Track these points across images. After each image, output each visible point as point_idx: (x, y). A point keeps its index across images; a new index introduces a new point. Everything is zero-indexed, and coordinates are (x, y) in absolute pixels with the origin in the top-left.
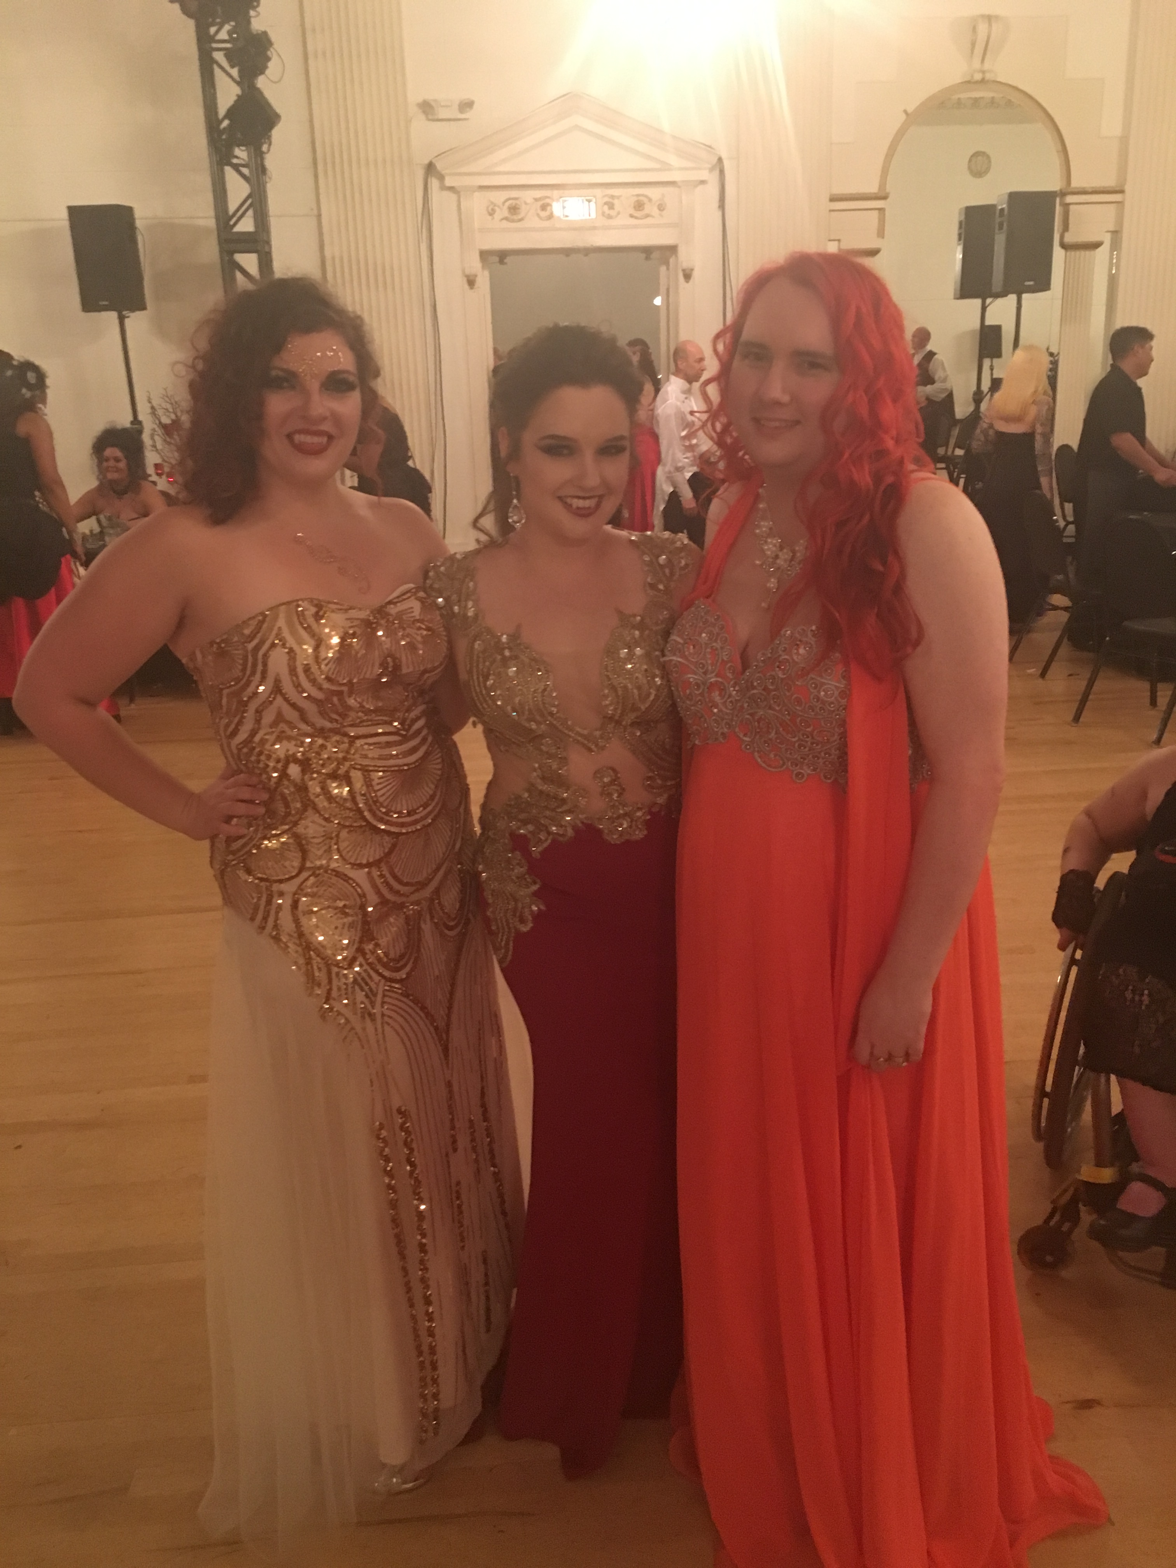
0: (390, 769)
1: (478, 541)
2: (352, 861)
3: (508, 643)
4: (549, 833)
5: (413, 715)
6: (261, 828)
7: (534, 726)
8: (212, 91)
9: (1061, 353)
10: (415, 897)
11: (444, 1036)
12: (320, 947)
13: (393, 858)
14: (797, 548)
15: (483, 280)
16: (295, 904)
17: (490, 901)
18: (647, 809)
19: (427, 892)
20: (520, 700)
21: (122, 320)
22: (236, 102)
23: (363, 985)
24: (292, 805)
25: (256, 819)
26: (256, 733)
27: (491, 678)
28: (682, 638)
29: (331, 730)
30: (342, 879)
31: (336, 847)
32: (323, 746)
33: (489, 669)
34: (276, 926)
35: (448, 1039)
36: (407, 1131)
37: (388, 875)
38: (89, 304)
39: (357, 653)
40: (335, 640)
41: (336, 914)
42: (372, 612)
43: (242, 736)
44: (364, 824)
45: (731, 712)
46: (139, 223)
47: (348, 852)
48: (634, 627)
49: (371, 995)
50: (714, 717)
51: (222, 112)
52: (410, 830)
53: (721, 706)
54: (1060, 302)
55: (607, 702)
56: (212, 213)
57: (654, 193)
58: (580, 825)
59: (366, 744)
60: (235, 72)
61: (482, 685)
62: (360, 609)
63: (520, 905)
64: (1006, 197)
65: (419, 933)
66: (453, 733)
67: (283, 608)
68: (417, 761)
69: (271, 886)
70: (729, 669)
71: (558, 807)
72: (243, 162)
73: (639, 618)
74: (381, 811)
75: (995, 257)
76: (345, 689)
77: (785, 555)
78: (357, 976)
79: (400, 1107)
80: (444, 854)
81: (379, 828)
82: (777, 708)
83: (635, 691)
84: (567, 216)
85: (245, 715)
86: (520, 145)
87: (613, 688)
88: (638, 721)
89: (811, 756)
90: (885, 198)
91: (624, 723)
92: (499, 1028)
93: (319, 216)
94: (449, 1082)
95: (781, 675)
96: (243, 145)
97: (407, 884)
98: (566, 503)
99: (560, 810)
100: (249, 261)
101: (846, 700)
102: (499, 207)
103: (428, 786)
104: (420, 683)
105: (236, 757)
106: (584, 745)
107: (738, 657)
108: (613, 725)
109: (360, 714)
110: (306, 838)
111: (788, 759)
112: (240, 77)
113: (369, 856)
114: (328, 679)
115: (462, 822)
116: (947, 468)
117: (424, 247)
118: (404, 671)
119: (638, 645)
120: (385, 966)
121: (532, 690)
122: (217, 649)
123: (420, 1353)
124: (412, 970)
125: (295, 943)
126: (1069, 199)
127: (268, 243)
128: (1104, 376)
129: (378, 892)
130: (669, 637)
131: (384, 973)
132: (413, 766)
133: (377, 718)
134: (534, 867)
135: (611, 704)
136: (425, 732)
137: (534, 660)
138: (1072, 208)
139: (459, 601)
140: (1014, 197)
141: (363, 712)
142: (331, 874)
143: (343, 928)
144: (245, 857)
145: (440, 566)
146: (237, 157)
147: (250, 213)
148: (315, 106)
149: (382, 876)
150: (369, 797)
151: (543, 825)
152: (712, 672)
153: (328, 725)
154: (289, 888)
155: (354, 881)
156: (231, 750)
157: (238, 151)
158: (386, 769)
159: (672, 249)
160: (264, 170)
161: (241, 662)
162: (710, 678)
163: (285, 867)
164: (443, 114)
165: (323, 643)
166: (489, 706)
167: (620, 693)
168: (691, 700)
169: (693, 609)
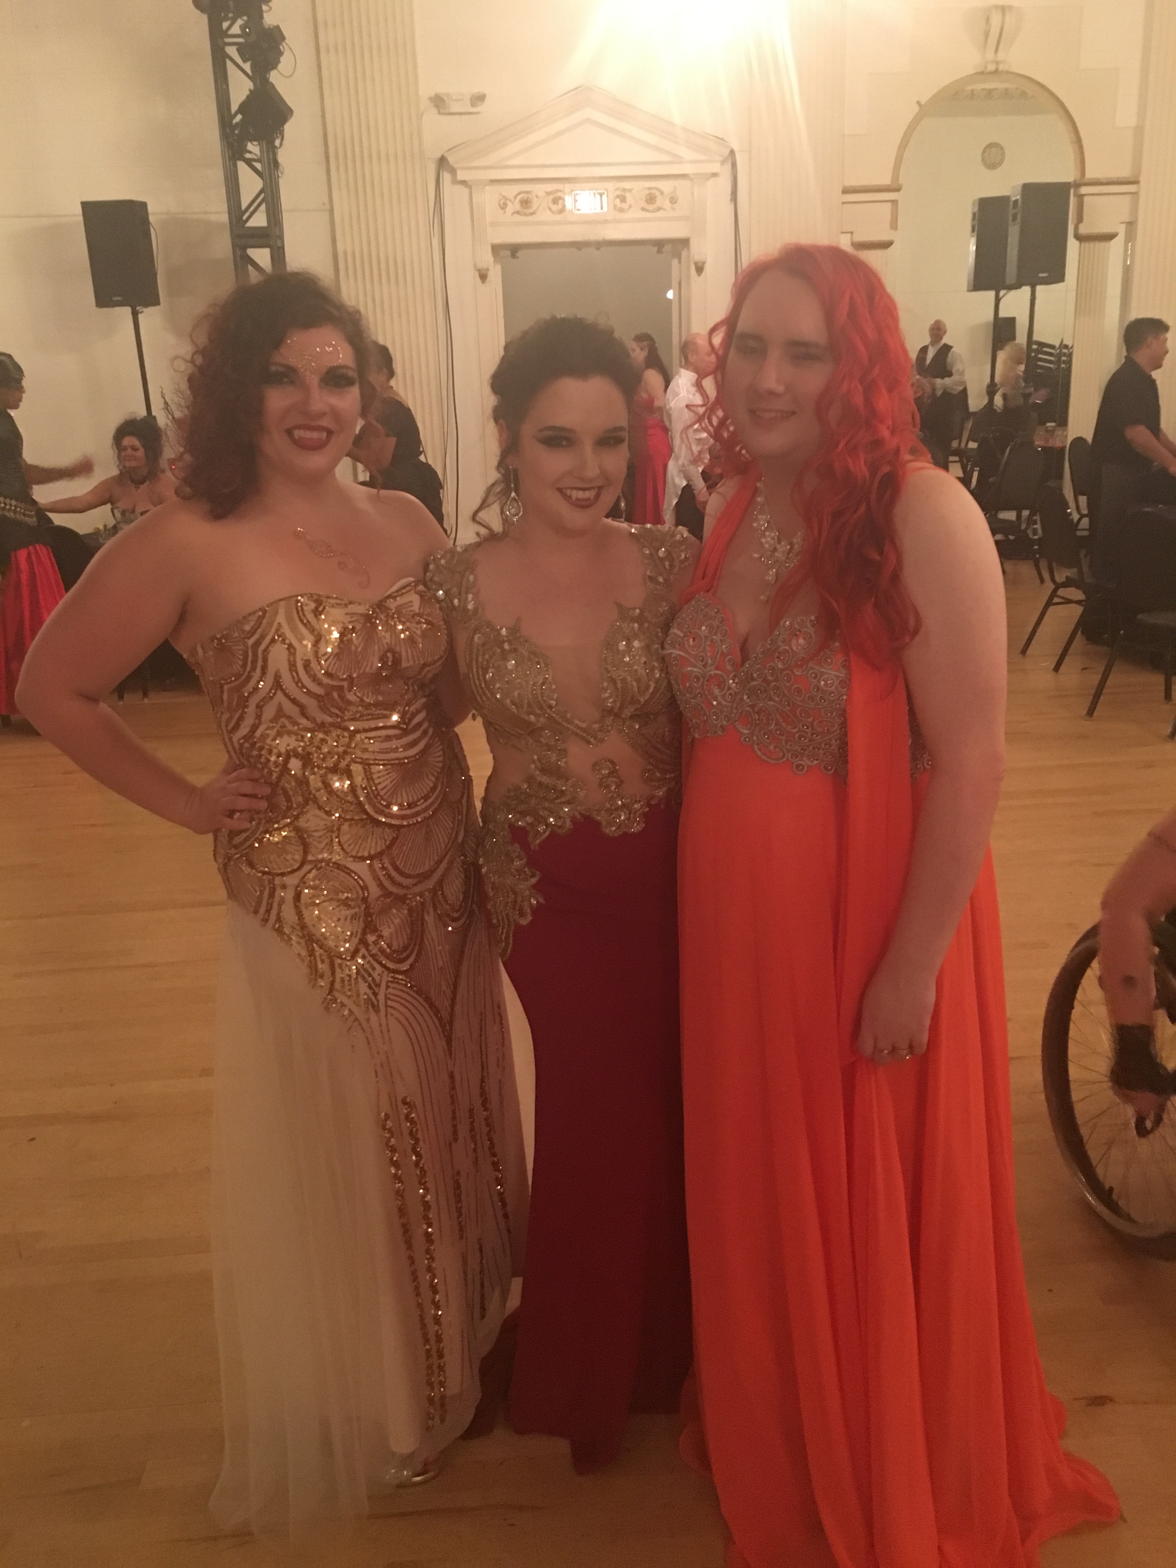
0: (391, 762)
1: (478, 534)
2: (354, 854)
3: (507, 637)
4: (548, 825)
5: (413, 708)
6: (263, 821)
7: (532, 718)
8: (224, 86)
9: (1075, 346)
10: (417, 889)
11: (448, 1028)
12: (322, 938)
13: (395, 851)
14: (795, 541)
15: (495, 274)
16: (298, 896)
17: (491, 894)
18: (645, 801)
19: (431, 883)
20: (519, 694)
21: (135, 315)
22: (248, 97)
23: (366, 976)
24: (293, 799)
25: (258, 813)
26: (257, 728)
27: (490, 670)
28: (682, 631)
29: (333, 725)
30: (344, 871)
31: (337, 840)
32: (323, 740)
33: (488, 661)
34: (279, 919)
35: (451, 1030)
36: (412, 1121)
37: (390, 868)
38: (103, 300)
39: (357, 648)
40: (336, 635)
41: (338, 906)
42: (371, 607)
43: (243, 731)
44: (365, 817)
45: (731, 704)
46: (151, 219)
47: (350, 845)
48: (633, 620)
49: (374, 987)
50: (713, 710)
51: (234, 107)
52: (411, 823)
53: (719, 698)
54: (1074, 293)
55: (607, 695)
56: (225, 207)
57: (666, 186)
58: (579, 817)
59: (366, 738)
60: (247, 67)
61: (481, 678)
62: (360, 604)
63: (520, 899)
64: (1019, 189)
65: (422, 925)
66: (454, 726)
67: (282, 603)
68: (417, 754)
69: (274, 879)
70: (729, 661)
71: (557, 798)
72: (255, 157)
73: (638, 611)
74: (382, 804)
75: (1009, 247)
76: (345, 684)
77: (784, 547)
78: (359, 967)
79: (405, 1098)
80: (446, 846)
81: (381, 821)
82: (777, 699)
83: (634, 683)
84: (578, 210)
85: (246, 710)
86: (532, 138)
87: (613, 681)
88: (638, 713)
89: (811, 748)
90: (898, 190)
91: (623, 716)
92: (501, 1018)
93: (331, 211)
94: (452, 1072)
95: (780, 666)
96: (255, 140)
97: (408, 876)
98: (566, 494)
99: (559, 801)
100: (262, 256)
101: (845, 690)
102: (510, 200)
103: (428, 778)
104: (421, 677)
105: (238, 751)
106: (583, 738)
107: (738, 649)
108: (612, 718)
109: (360, 708)
110: (306, 832)
111: (788, 751)
112: (252, 72)
113: (371, 848)
114: (328, 674)
115: (464, 813)
116: (961, 461)
117: (436, 241)
118: (404, 664)
119: (636, 636)
120: (388, 957)
121: (531, 683)
122: (217, 644)
123: (427, 1341)
124: (416, 961)
125: (297, 935)
126: (1084, 190)
127: (281, 238)
128: (1118, 367)
129: (381, 885)
130: (669, 630)
131: (387, 965)
132: (414, 759)
133: (378, 712)
134: (533, 861)
135: (610, 697)
136: (425, 725)
137: (534, 653)
138: (1086, 199)
139: (460, 594)
140: (1028, 189)
141: (362, 706)
142: (332, 867)
143: (346, 920)
144: (247, 851)
145: (440, 559)
146: (250, 152)
147: (263, 207)
148: (327, 101)
149: (383, 868)
150: (370, 791)
151: (542, 817)
152: (712, 665)
153: (329, 719)
154: (291, 881)
155: (356, 874)
156: (232, 744)
157: (250, 146)
158: (386, 762)
159: (684, 242)
160: (276, 164)
161: (241, 657)
162: (711, 670)
163: (287, 860)
164: (455, 108)
165: (323, 638)
166: (488, 699)
167: (619, 685)
168: (690, 693)
169: (693, 602)
